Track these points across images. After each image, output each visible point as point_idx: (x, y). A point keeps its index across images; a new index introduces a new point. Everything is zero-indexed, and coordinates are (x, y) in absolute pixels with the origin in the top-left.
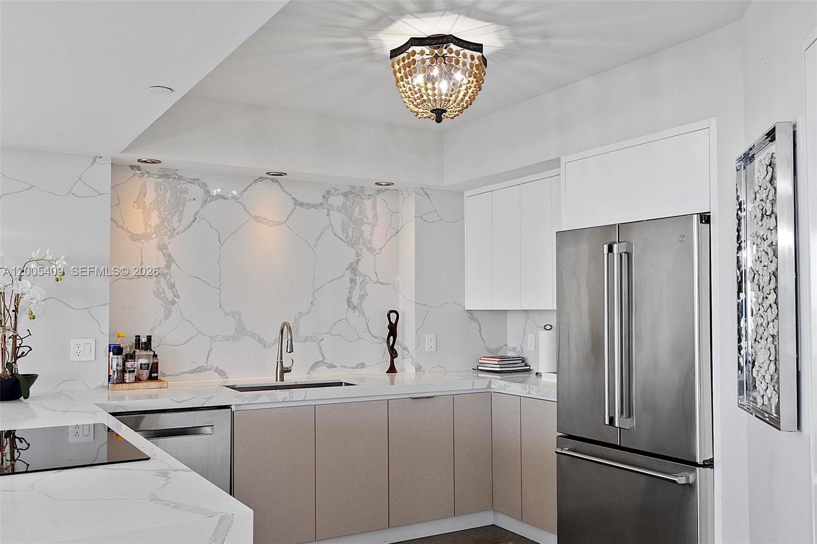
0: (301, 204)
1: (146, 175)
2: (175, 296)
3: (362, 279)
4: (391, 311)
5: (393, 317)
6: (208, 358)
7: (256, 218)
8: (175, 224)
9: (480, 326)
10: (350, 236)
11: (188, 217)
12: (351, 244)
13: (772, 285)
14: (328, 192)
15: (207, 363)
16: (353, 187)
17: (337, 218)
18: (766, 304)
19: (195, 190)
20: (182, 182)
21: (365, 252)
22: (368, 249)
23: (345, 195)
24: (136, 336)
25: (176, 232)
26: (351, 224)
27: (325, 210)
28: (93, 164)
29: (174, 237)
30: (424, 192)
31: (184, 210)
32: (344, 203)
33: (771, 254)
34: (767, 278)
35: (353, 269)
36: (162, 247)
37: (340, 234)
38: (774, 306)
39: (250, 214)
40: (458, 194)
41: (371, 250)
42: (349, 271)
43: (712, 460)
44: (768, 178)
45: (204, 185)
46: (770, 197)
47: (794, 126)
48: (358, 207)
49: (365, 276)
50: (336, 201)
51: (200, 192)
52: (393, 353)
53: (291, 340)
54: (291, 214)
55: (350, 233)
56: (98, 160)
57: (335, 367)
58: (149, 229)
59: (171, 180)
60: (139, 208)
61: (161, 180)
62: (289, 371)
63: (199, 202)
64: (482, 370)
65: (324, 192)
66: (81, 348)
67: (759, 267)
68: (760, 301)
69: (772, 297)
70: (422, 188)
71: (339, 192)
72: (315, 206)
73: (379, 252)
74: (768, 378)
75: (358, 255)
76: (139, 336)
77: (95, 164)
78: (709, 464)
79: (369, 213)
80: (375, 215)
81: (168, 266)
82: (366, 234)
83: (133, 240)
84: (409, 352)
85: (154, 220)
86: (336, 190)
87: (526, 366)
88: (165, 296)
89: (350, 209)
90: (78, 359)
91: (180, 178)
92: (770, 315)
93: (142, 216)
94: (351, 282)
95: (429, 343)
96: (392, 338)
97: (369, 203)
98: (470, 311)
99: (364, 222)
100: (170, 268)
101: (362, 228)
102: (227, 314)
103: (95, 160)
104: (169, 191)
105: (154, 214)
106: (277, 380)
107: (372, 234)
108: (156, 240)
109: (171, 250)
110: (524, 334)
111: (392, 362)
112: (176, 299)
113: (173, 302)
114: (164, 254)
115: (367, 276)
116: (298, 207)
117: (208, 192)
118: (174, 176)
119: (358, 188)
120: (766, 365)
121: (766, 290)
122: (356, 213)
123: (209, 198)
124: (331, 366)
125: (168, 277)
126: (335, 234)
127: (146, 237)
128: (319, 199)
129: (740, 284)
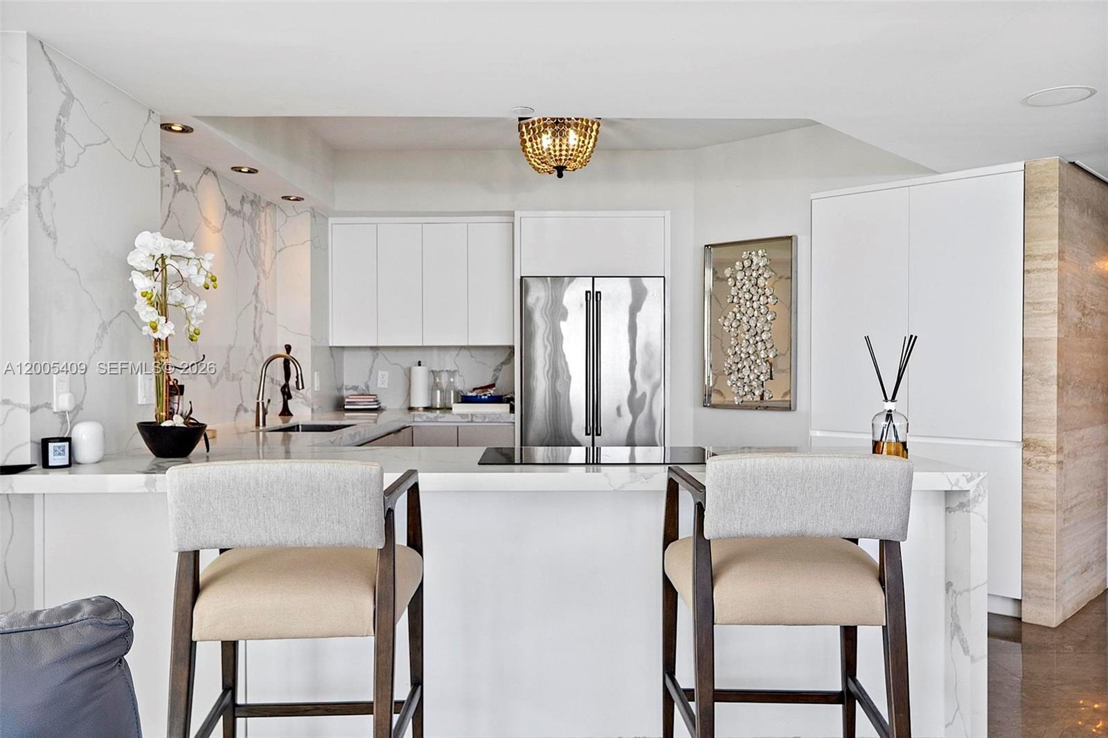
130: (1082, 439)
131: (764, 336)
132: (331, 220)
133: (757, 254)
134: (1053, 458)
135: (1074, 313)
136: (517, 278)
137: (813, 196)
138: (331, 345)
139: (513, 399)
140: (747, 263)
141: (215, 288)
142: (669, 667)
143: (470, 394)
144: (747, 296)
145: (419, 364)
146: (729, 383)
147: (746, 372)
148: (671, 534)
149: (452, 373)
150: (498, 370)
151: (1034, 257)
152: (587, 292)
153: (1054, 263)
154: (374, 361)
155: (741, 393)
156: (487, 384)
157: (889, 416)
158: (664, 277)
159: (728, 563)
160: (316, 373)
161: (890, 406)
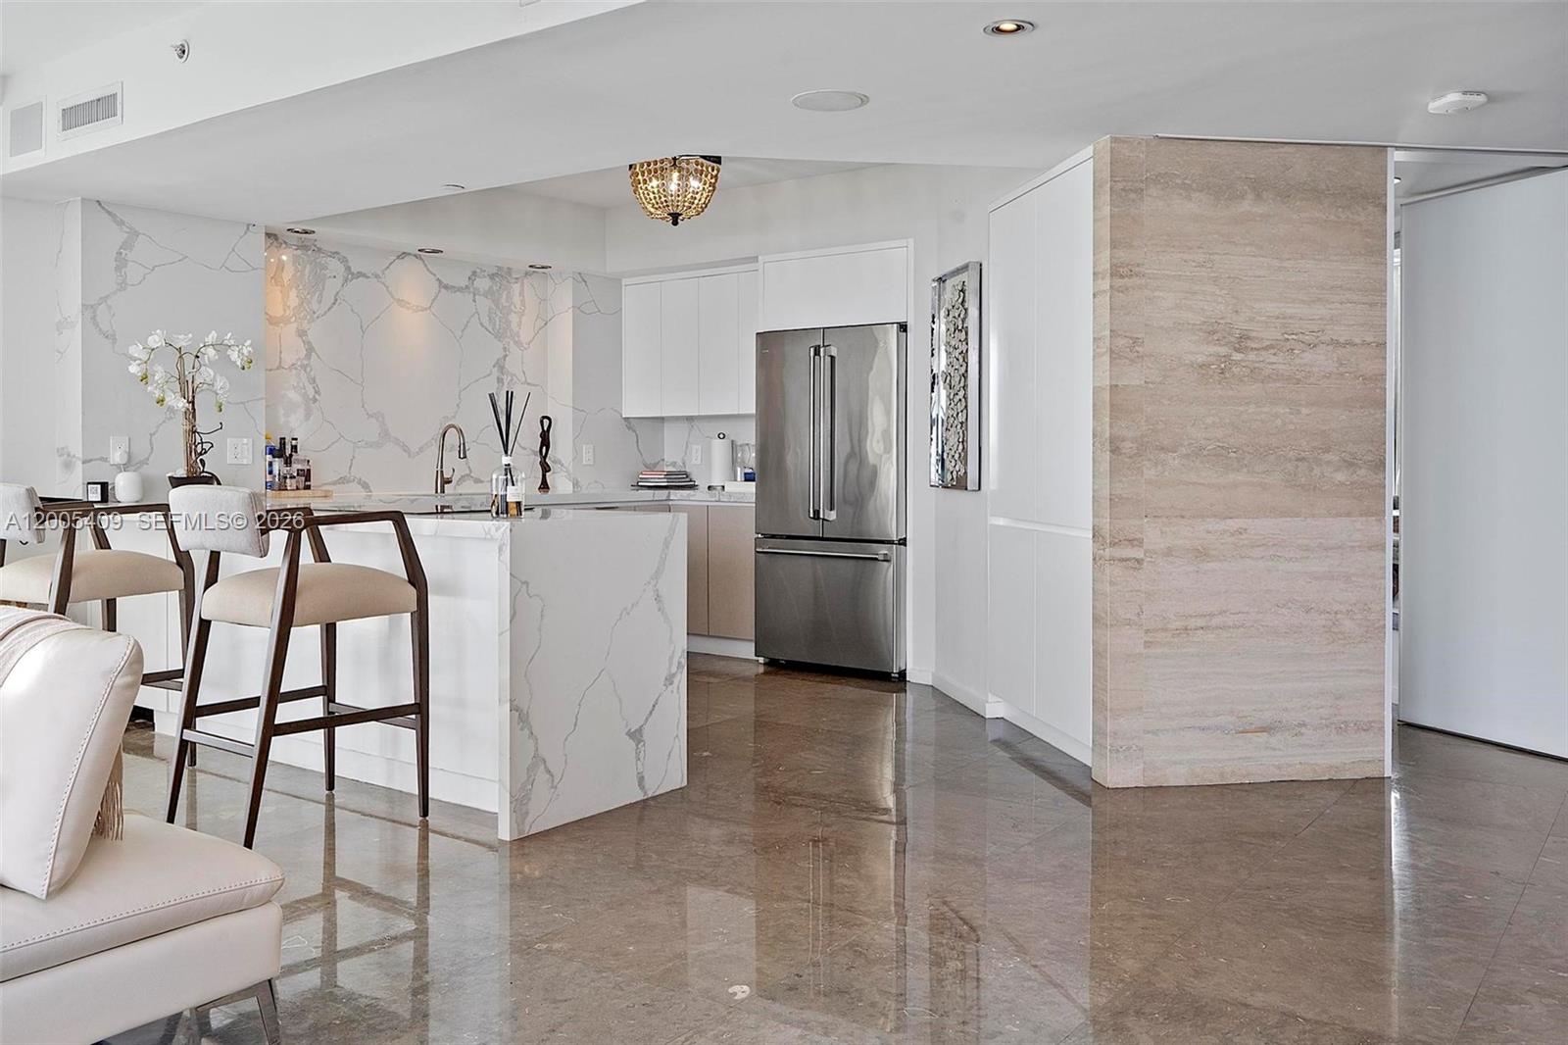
0: (446, 287)
1: (284, 245)
2: (316, 392)
3: (509, 378)
4: (544, 417)
5: (546, 422)
6: (350, 467)
7: (399, 301)
8: (315, 306)
9: (637, 436)
10: (497, 327)
11: (328, 299)
12: (499, 336)
13: (962, 384)
14: (474, 273)
15: (350, 473)
16: (500, 268)
17: (484, 303)
18: (957, 398)
19: (334, 265)
20: (322, 255)
21: (513, 348)
22: (516, 343)
23: (492, 277)
24: (281, 439)
25: (315, 316)
26: (498, 313)
27: (472, 295)
28: (246, 233)
29: (313, 321)
30: (581, 278)
31: (323, 289)
32: (491, 287)
33: (961, 360)
34: (957, 379)
35: (500, 366)
36: (302, 333)
37: (486, 324)
38: (963, 400)
39: (392, 297)
40: (615, 283)
41: (518, 344)
42: (496, 369)
43: (905, 539)
44: (960, 300)
45: (344, 260)
46: (962, 316)
47: (981, 265)
48: (505, 293)
49: (513, 375)
50: (482, 284)
51: (341, 268)
52: (546, 468)
53: (464, 444)
54: (435, 298)
55: (498, 323)
56: (251, 228)
57: (482, 482)
58: (288, 312)
59: (310, 252)
60: (277, 286)
61: (299, 252)
62: (450, 482)
63: (340, 281)
64: (642, 486)
65: (469, 274)
66: (239, 448)
67: (951, 370)
68: (952, 397)
69: (962, 393)
70: (580, 274)
71: (486, 274)
72: (460, 289)
73: (527, 346)
74: (957, 456)
75: (505, 349)
76: (284, 439)
77: (249, 233)
78: (903, 542)
79: (517, 299)
80: (523, 302)
81: (308, 356)
82: (514, 326)
83: (271, 324)
84: (562, 465)
85: (293, 300)
86: (482, 271)
87: (691, 481)
88: (306, 393)
89: (496, 294)
90: (235, 461)
91: (319, 249)
92: (960, 407)
93: (280, 295)
94: (498, 382)
95: (587, 456)
96: (544, 448)
97: (516, 287)
98: (627, 419)
99: (512, 310)
100: (310, 359)
101: (510, 317)
102: (370, 416)
103: (248, 229)
104: (308, 266)
105: (293, 294)
106: (437, 492)
107: (520, 324)
108: (295, 325)
109: (311, 336)
110: (687, 447)
111: (544, 476)
112: (317, 397)
113: (315, 400)
114: (304, 342)
115: (515, 375)
116: (443, 290)
117: (348, 268)
118: (313, 248)
119: (505, 270)
120: (955, 446)
121: (957, 388)
122: (503, 300)
123: (351, 275)
124: (478, 481)
125: (308, 369)
126: (481, 324)
127: (286, 321)
128: (464, 283)
129: (933, 384)
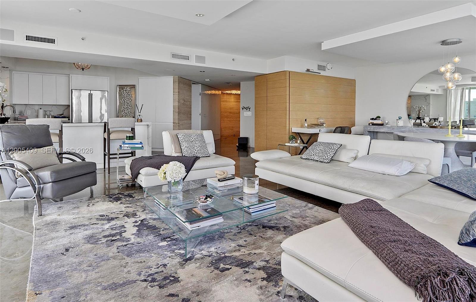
130: (184, 122)
131: (129, 104)
132: (13, 72)
133: (128, 88)
134: (177, 125)
135: (182, 102)
136: (71, 89)
137: (139, 78)
138: (13, 103)
139: (69, 117)
140: (126, 90)
141: (7, 92)
142: (105, 151)
143: (56, 116)
144: (126, 96)
145: (41, 109)
146: (122, 113)
147: (126, 111)
148: (105, 132)
149: (51, 111)
150: (64, 110)
151: (175, 92)
152: (89, 94)
153: (177, 93)
154: (26, 108)
155: (125, 115)
156: (61, 114)
157: (140, 115)
158: (108, 91)
159: (111, 133)
160: (11, 111)
161: (140, 114)
